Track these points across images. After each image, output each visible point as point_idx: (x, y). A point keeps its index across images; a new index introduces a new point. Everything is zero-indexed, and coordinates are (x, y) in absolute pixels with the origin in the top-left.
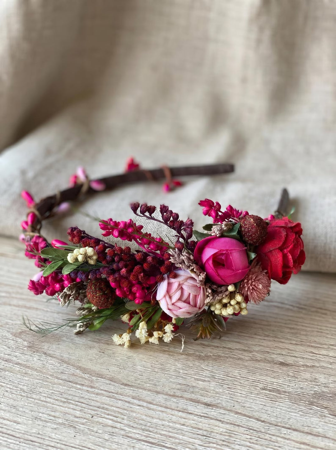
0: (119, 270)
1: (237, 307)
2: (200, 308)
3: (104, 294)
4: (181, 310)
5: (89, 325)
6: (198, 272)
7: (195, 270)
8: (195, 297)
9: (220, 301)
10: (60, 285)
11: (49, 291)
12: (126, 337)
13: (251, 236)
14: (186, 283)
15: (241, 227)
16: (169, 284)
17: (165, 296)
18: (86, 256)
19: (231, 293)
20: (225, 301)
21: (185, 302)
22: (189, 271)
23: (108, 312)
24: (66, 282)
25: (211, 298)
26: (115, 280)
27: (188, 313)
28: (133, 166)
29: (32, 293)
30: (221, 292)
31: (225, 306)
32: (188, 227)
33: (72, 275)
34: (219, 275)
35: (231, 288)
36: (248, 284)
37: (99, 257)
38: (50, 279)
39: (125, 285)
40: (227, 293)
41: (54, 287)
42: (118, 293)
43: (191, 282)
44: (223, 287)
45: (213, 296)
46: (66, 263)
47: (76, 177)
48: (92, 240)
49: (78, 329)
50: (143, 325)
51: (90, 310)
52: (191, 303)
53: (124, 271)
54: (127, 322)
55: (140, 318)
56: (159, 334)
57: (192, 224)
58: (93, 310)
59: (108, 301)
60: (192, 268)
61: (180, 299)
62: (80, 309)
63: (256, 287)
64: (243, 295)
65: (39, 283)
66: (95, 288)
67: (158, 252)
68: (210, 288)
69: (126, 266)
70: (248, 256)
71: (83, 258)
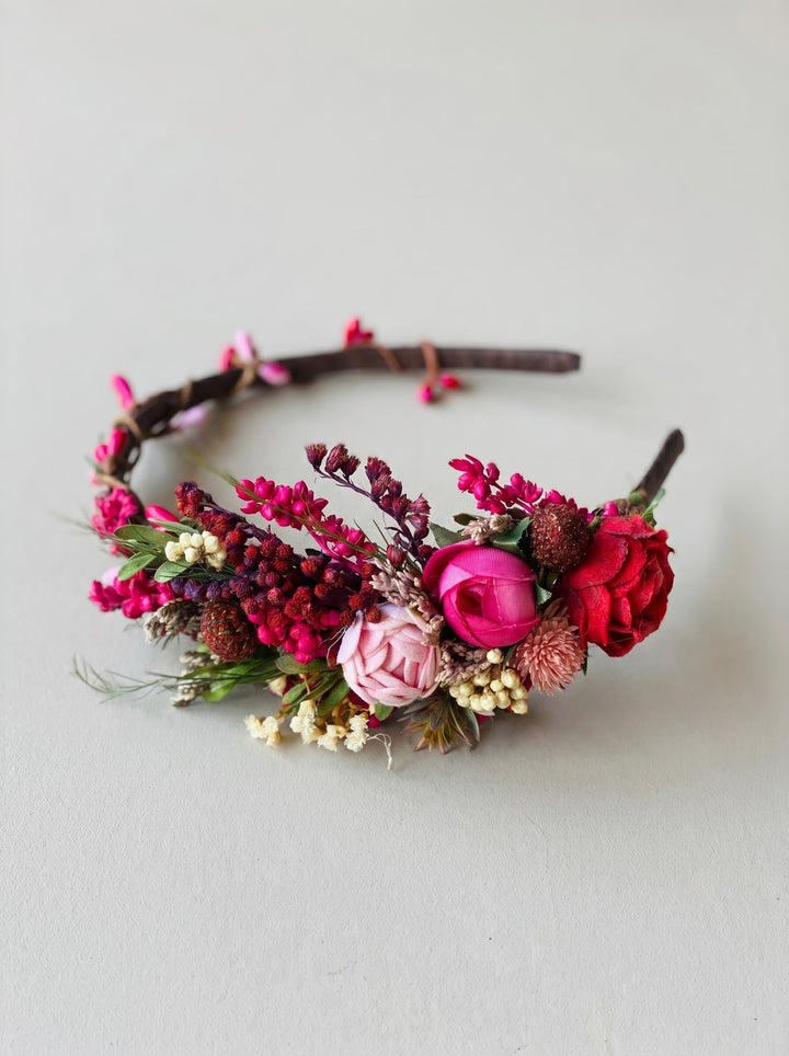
0: (265, 589)
1: (502, 696)
2: (425, 690)
3: (234, 633)
4: (384, 690)
5: (203, 689)
6: (426, 614)
7: (419, 609)
8: (416, 667)
9: (469, 681)
10: (150, 599)
11: (129, 609)
12: (272, 725)
13: (550, 551)
14: (397, 636)
15: (530, 527)
16: (364, 634)
17: (353, 657)
18: (202, 552)
19: (493, 666)
20: (480, 681)
21: (393, 674)
22: (407, 610)
23: (238, 670)
24: (163, 597)
25: (448, 672)
26: (255, 609)
27: (400, 697)
28: (356, 334)
29: (95, 607)
30: (473, 662)
31: (479, 690)
32: (418, 515)
33: (173, 585)
34: (468, 627)
35: (493, 657)
36: (531, 652)
37: (228, 557)
38: (131, 586)
39: (275, 621)
40: (484, 666)
41: (139, 603)
42: (261, 634)
43: (409, 634)
44: (476, 652)
45: (453, 668)
46: (161, 560)
47: (232, 352)
48: (220, 517)
49: (180, 697)
50: (306, 707)
51: (206, 658)
52: (406, 678)
53: (273, 593)
54: (280, 694)
55: (305, 691)
56: (338, 732)
57: (426, 508)
58: (213, 661)
59: (240, 649)
60: (415, 604)
61: (383, 667)
62: (189, 654)
63: (546, 660)
64: (518, 673)
65: (110, 590)
66: (216, 619)
67: (353, 559)
68: (450, 650)
69: (279, 584)
70: (536, 597)
71: (196, 555)
